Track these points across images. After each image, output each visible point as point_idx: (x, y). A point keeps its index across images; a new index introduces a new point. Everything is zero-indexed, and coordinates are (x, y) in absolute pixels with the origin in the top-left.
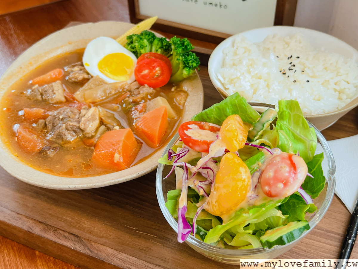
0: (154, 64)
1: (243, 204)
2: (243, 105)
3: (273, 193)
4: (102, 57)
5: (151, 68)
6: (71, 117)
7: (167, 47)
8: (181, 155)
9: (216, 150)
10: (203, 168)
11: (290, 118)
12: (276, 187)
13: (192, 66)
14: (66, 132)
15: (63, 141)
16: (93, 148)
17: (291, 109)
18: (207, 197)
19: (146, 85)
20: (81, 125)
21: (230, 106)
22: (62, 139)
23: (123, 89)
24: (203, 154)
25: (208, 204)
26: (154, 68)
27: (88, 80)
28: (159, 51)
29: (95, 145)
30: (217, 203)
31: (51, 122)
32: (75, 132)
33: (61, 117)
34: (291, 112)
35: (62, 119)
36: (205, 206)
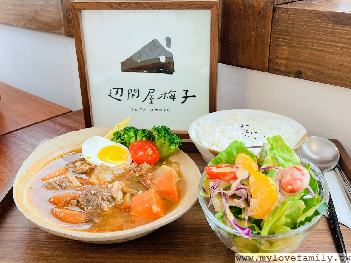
0: (145, 147)
1: (277, 204)
2: (244, 147)
3: (295, 188)
4: (98, 151)
5: (144, 150)
6: (102, 191)
7: (149, 135)
8: (215, 187)
9: (241, 175)
10: (237, 190)
11: (277, 148)
12: (296, 184)
13: (177, 142)
14: (103, 202)
15: (101, 210)
16: (128, 210)
17: (276, 142)
18: (248, 208)
19: (145, 162)
20: (114, 194)
21: (234, 149)
22: (100, 208)
23: (126, 169)
24: (232, 181)
25: (252, 211)
26: (146, 149)
27: (93, 169)
28: (144, 139)
29: (129, 207)
30: (259, 207)
31: (84, 199)
32: (109, 201)
33: (93, 193)
34: (277, 144)
35: (94, 194)
36: (250, 214)
